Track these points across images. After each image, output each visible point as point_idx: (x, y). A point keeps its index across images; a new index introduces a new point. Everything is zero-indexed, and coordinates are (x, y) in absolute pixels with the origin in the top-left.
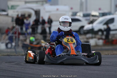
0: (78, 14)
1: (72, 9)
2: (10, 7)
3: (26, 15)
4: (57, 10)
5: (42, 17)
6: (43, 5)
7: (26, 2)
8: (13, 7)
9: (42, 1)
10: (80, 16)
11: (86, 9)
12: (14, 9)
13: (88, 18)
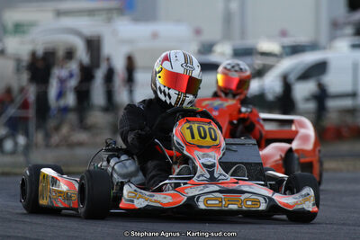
0: (219, 49)
1: (198, 32)
3: (61, 53)
4: (155, 36)
5: (108, 59)
6: (109, 20)
7: (59, 14)
8: (19, 28)
9: (109, 10)
10: (223, 54)
11: (243, 34)
12: (24, 32)
13: (249, 59)
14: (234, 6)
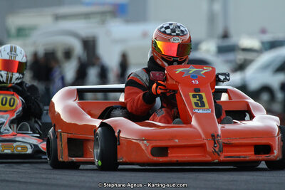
0: (204, 46)
2: (13, 31)
3: (60, 55)
6: (103, 22)
7: (58, 18)
8: (21, 32)
9: (103, 13)
10: (208, 51)
12: (26, 36)
13: (231, 56)
14: (217, 7)
